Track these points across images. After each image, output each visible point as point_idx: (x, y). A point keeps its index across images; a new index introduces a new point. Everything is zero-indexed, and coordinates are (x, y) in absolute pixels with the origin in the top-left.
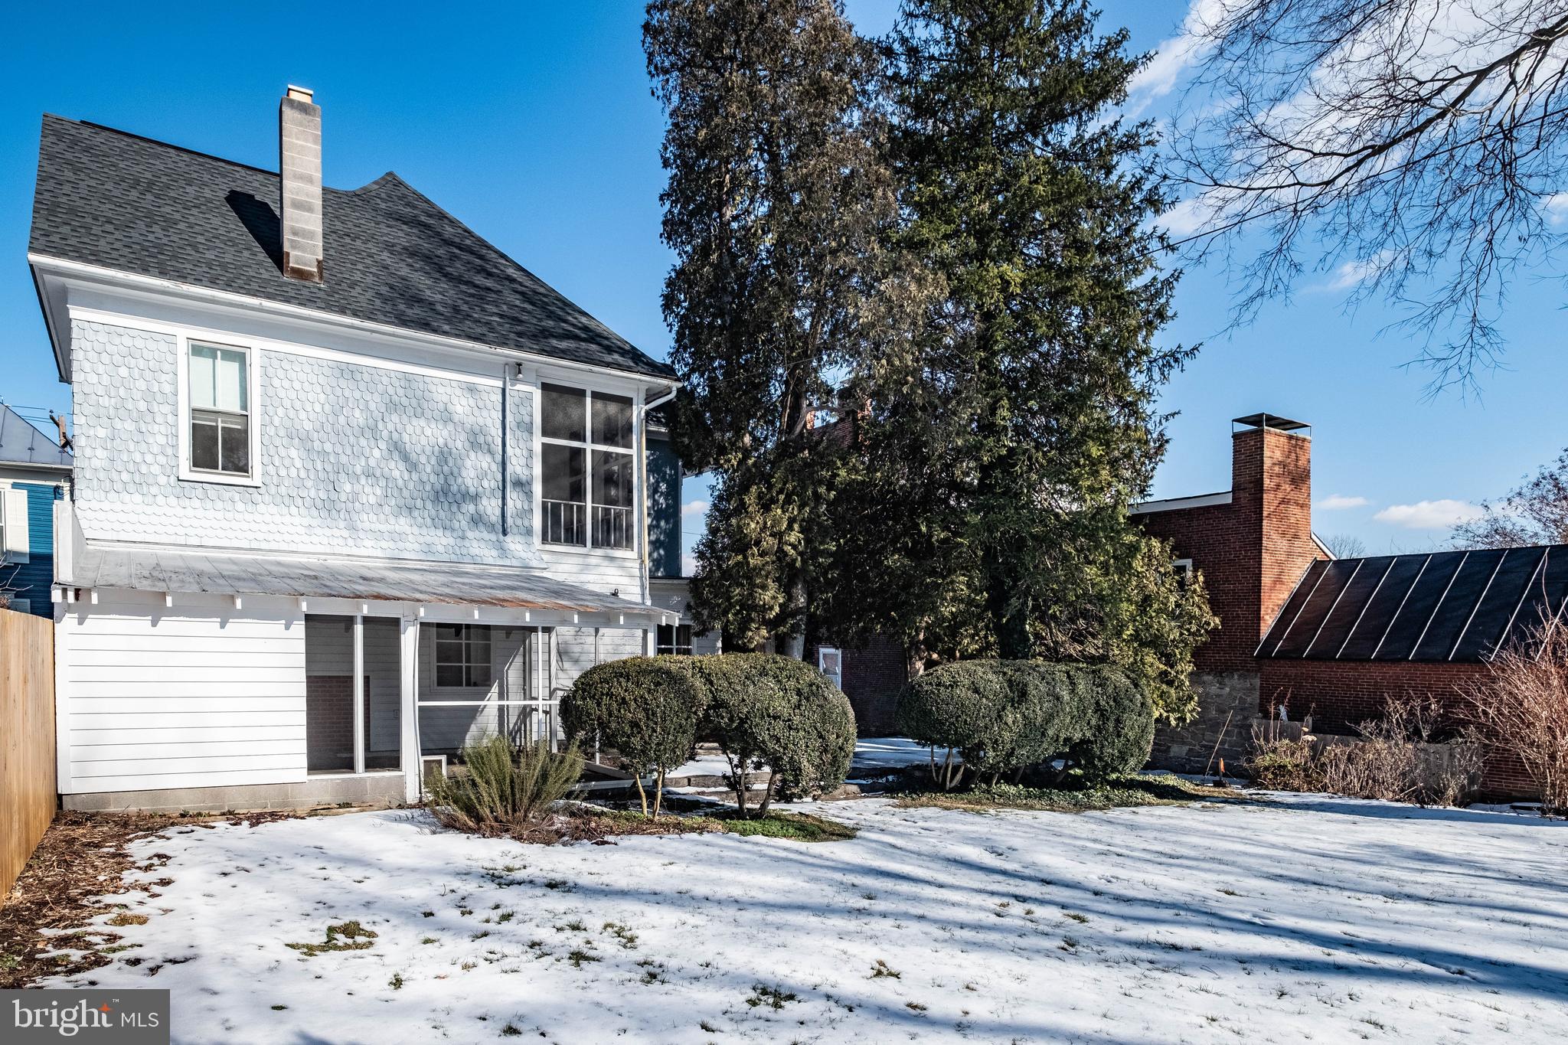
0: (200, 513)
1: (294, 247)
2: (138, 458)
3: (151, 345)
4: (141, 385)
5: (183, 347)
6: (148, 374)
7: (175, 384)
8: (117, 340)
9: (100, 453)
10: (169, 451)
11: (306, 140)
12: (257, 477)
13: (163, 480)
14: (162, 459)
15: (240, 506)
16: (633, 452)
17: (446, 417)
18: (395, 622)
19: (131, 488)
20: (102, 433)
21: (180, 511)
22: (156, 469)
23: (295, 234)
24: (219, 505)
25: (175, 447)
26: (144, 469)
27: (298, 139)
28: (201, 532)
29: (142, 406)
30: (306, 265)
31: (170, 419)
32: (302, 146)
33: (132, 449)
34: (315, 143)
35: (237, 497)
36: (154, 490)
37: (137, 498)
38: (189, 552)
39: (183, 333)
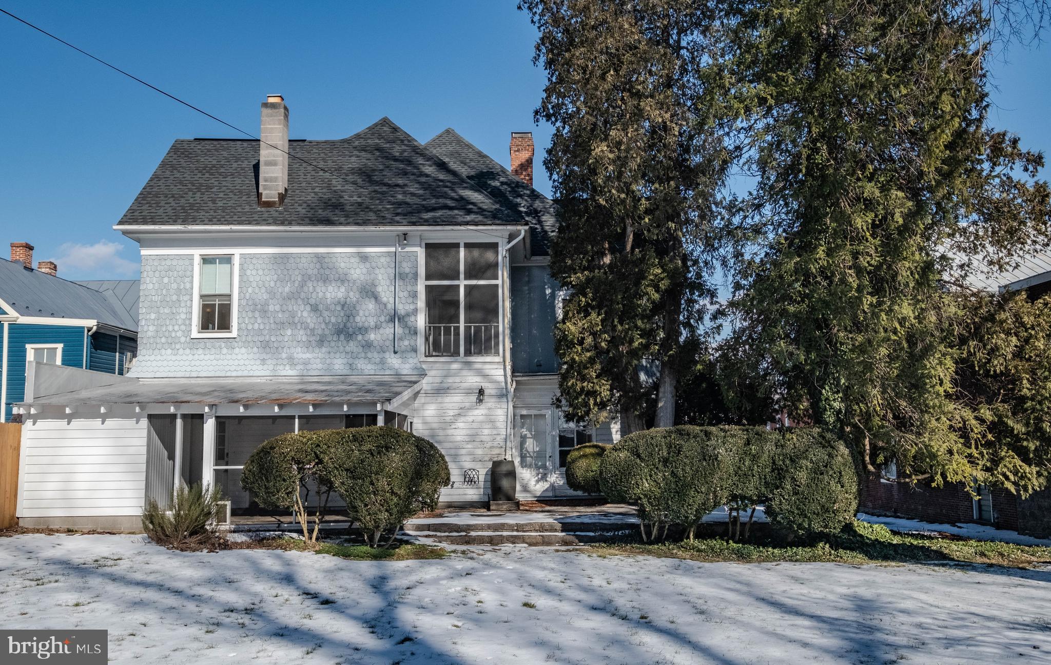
0: (202, 356)
1: (265, 189)
2: (170, 328)
3: (181, 262)
4: (174, 286)
5: (197, 260)
6: (178, 280)
7: (192, 282)
8: (163, 263)
9: (151, 328)
10: (187, 322)
11: (274, 124)
12: (234, 333)
13: (183, 339)
14: (183, 327)
15: (225, 351)
16: (499, 282)
17: (343, 279)
18: (201, 416)
19: (166, 346)
20: (153, 316)
21: (190, 357)
22: (179, 334)
23: (266, 181)
24: (213, 351)
25: (191, 319)
26: (173, 335)
27: (270, 125)
28: (199, 369)
29: (174, 298)
30: (271, 198)
31: (189, 302)
32: (272, 128)
33: (168, 324)
34: (279, 124)
35: (223, 344)
36: (178, 346)
37: (169, 351)
38: (193, 381)
39: (197, 253)
